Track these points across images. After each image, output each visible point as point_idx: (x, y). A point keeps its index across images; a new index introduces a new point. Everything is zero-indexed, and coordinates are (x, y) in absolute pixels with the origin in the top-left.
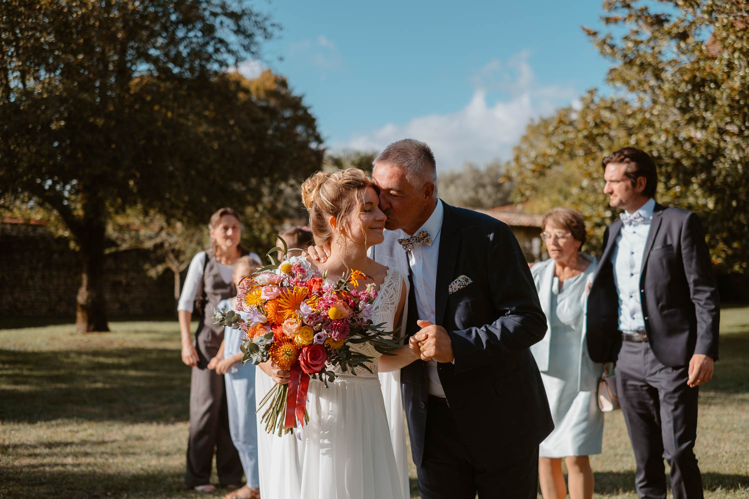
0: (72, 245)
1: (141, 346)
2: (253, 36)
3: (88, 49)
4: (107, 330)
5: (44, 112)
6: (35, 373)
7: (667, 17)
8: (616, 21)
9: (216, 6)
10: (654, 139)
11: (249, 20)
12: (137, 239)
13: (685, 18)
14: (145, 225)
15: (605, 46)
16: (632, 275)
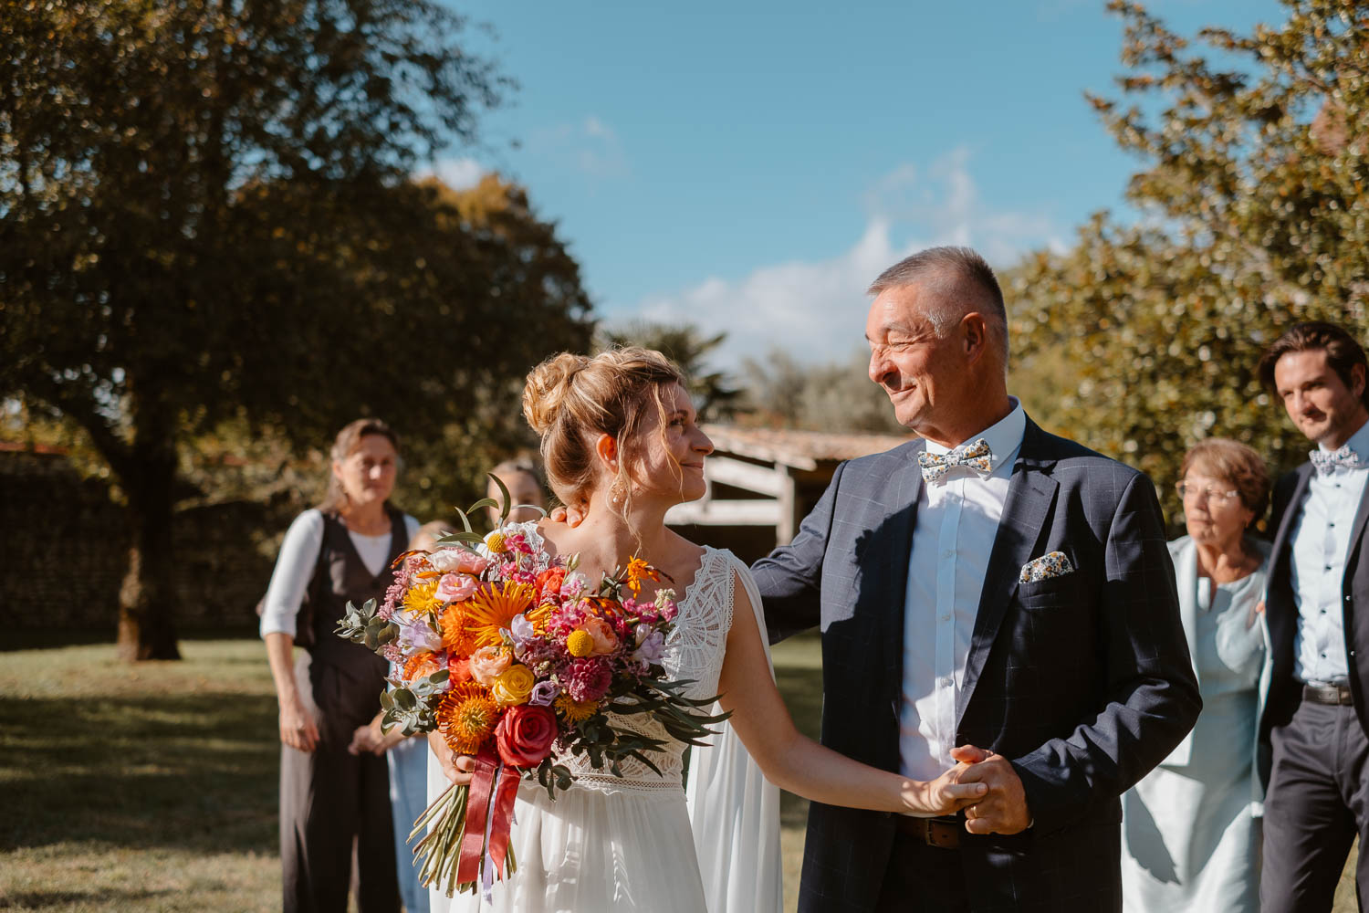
0: (115, 494)
1: (239, 689)
2: (463, 100)
3: (147, 117)
4: (175, 656)
5: (57, 236)
6: (26, 743)
7: (1240, 79)
8: (1144, 85)
9: (395, 43)
10: (1220, 305)
11: (457, 69)
12: (241, 483)
13: (1277, 81)
14: (254, 457)
15: (1128, 128)
16: (1328, 568)
